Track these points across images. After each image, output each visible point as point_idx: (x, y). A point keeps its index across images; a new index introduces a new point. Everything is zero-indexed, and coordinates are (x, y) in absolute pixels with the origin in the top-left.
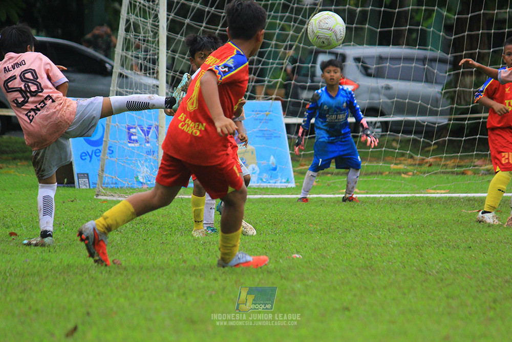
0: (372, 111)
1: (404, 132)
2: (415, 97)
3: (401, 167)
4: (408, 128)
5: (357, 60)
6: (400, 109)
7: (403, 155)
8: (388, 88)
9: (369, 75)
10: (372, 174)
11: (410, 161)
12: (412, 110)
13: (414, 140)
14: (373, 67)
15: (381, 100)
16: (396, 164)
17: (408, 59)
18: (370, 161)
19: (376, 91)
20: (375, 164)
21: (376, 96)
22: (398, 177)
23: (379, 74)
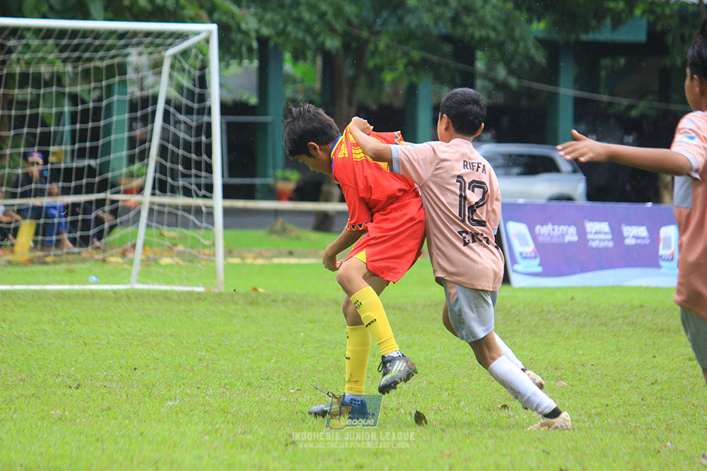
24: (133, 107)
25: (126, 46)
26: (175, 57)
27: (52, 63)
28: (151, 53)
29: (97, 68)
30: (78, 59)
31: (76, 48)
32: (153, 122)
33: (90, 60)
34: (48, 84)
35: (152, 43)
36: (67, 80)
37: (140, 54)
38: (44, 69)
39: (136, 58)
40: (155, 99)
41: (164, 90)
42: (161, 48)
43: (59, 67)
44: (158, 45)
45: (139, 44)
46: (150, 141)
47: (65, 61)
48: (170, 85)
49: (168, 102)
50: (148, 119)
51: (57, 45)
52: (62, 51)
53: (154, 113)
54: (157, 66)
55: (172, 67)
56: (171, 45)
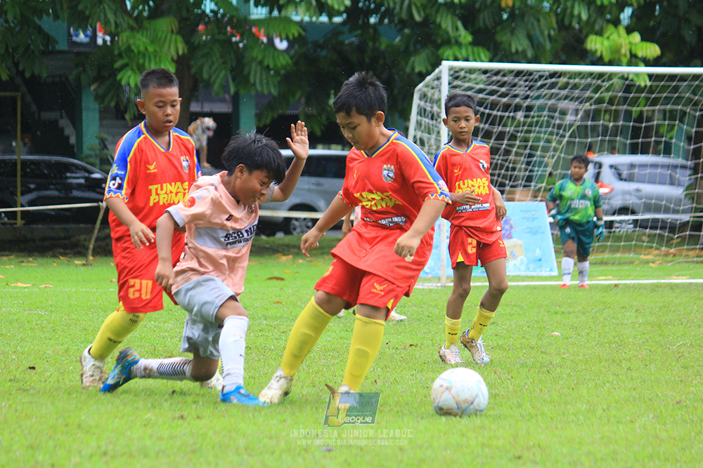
0: (624, 210)
1: (651, 228)
2: (660, 198)
3: (650, 257)
4: (654, 224)
5: (611, 167)
6: (648, 208)
7: (651, 247)
8: (638, 190)
9: (622, 180)
10: (624, 263)
11: (657, 252)
12: (657, 209)
13: (659, 234)
14: (625, 173)
15: (631, 201)
16: (645, 255)
17: (654, 166)
18: (624, 252)
19: (629, 193)
20: (626, 255)
21: (628, 197)
22: (646, 266)
23: (630, 179)
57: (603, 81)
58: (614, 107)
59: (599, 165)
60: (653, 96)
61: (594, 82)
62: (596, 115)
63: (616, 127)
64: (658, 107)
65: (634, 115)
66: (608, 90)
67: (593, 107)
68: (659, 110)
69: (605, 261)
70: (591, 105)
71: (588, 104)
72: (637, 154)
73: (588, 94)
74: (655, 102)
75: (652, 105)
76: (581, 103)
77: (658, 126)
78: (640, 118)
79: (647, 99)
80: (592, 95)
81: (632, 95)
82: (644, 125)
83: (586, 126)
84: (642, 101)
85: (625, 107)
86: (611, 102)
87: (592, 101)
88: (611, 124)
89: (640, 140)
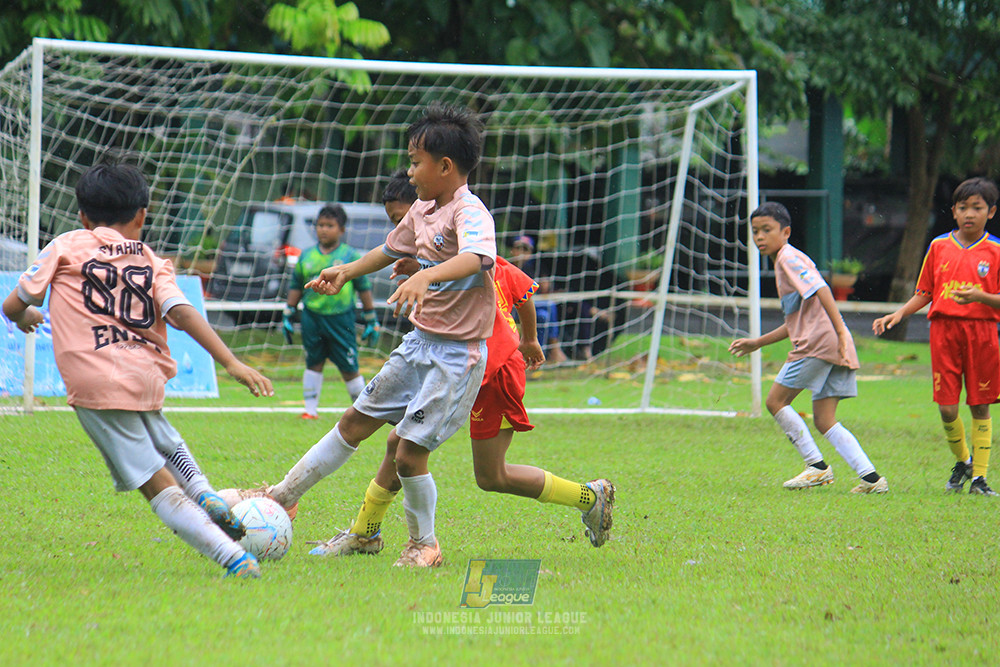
5: (308, 221)
24: (647, 178)
25: (638, 100)
26: (700, 113)
27: (542, 123)
28: (669, 109)
29: (600, 129)
30: (577, 117)
31: (575, 102)
32: (671, 198)
33: (592, 118)
34: (538, 150)
35: (671, 97)
36: (562, 145)
37: (656, 110)
38: (532, 132)
39: (650, 115)
40: (675, 166)
41: (687, 155)
42: (683, 102)
43: (551, 128)
44: (680, 99)
45: (654, 97)
46: (668, 223)
47: (559, 120)
48: (694, 150)
49: (691, 171)
50: (665, 195)
51: (550, 100)
52: (556, 107)
53: (673, 185)
54: (678, 125)
55: (697, 126)
56: (696, 98)
57: (299, 82)
58: (315, 125)
59: (289, 219)
60: (380, 108)
61: (284, 81)
62: (285, 136)
63: (318, 158)
64: (386, 127)
65: (348, 139)
66: (305, 96)
67: (282, 123)
68: (388, 132)
69: (295, 375)
70: (278, 120)
71: (273, 118)
72: (351, 201)
73: (274, 101)
74: (381, 118)
75: (376, 122)
76: (262, 115)
77: (386, 157)
78: (357, 144)
79: (369, 112)
80: (281, 103)
81: (344, 106)
82: (363, 154)
83: (269, 155)
84: (359, 115)
85: (333, 125)
86: (311, 115)
87: (281, 113)
88: (310, 152)
89: (357, 180)
